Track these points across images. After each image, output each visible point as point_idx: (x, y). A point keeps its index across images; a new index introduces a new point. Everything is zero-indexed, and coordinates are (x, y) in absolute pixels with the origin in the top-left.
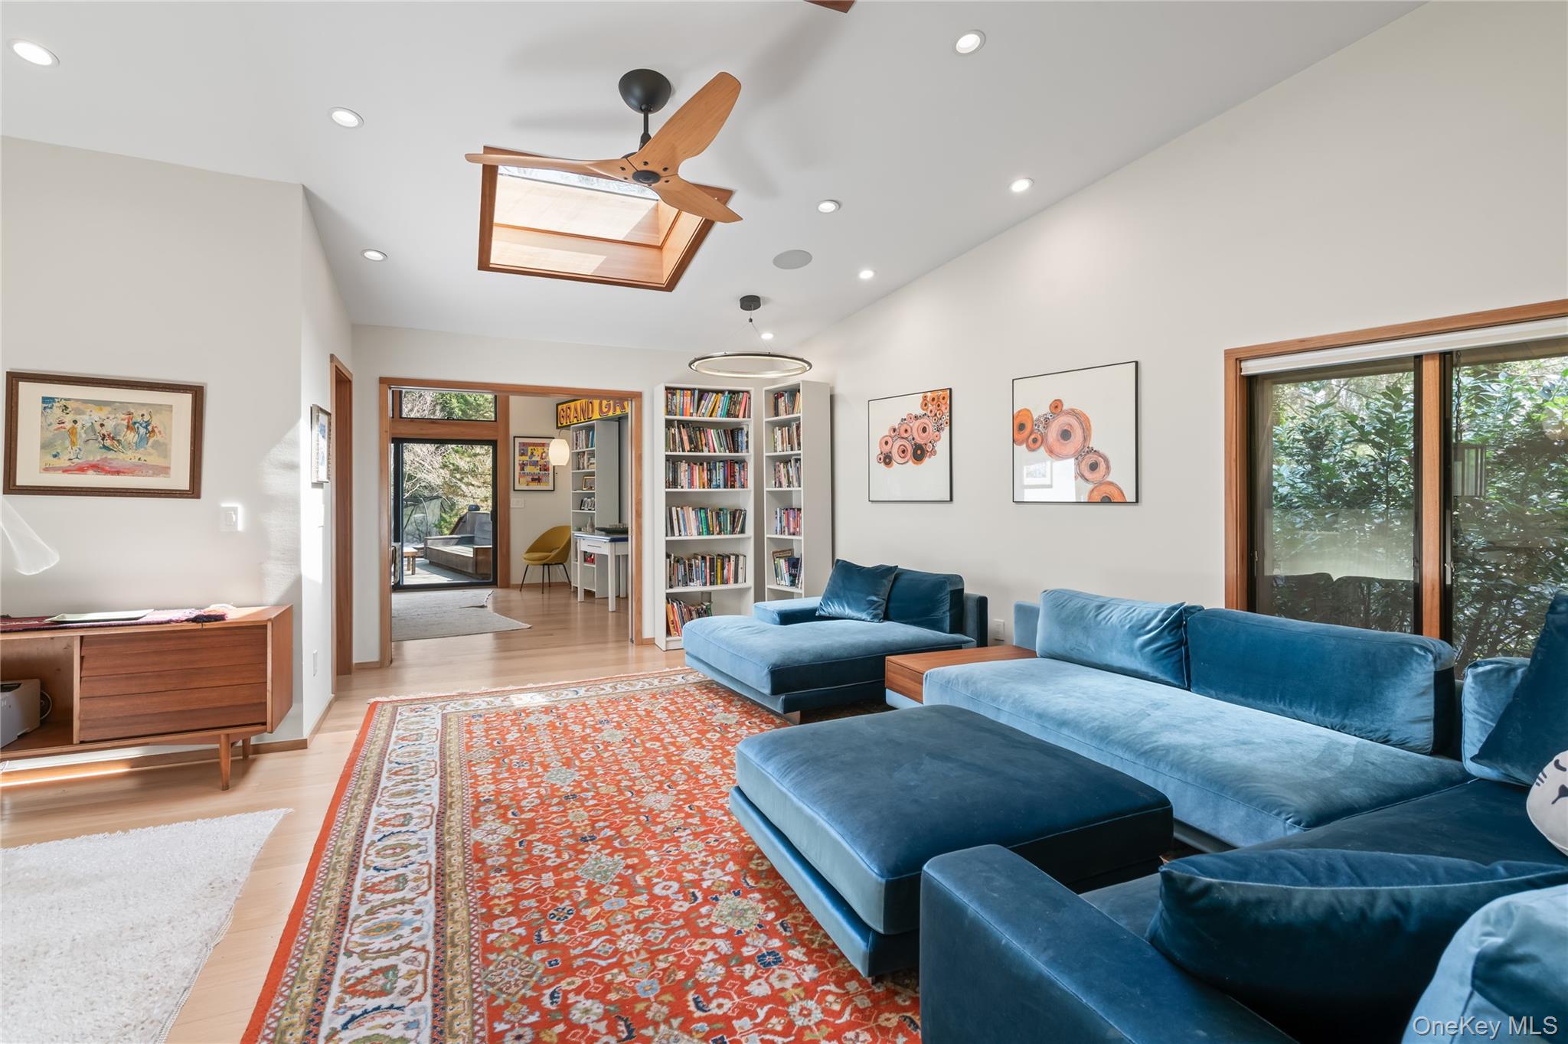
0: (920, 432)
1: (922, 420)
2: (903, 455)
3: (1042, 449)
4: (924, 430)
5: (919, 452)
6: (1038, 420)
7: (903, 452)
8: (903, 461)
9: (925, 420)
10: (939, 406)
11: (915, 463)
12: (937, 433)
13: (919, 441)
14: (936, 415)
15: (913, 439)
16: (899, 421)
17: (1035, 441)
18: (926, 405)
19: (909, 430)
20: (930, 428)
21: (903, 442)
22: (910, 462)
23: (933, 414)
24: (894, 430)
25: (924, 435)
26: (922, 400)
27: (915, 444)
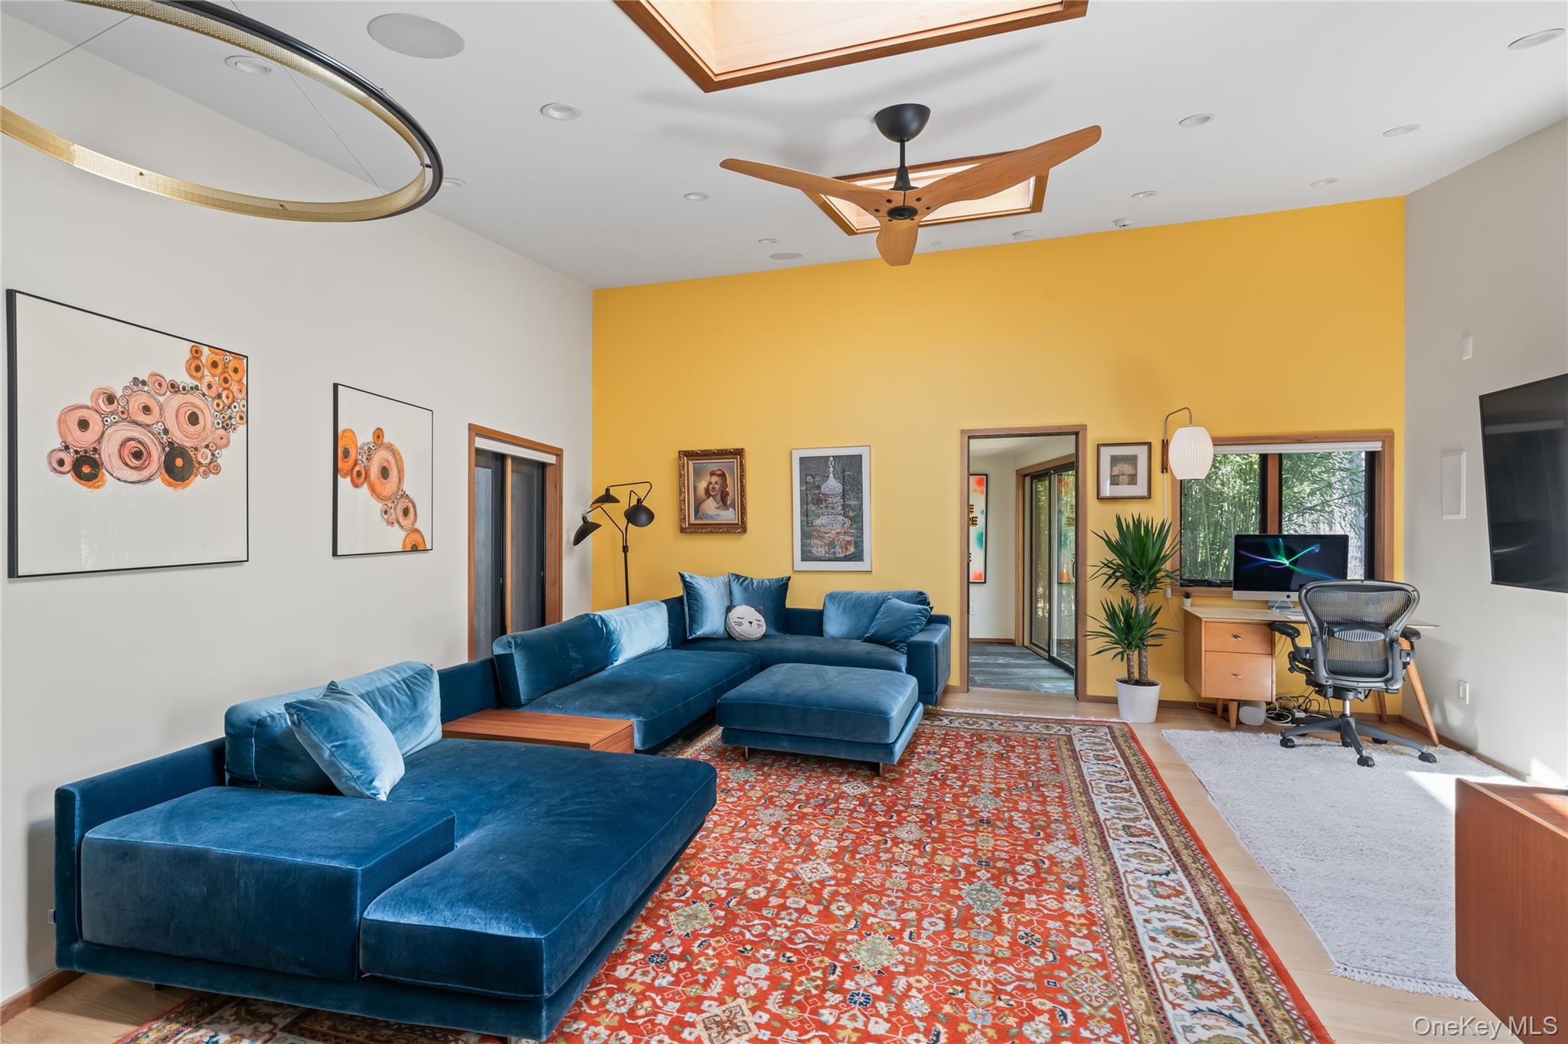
0: (184, 420)
1: (189, 398)
2: (136, 463)
3: (365, 486)
4: (193, 419)
5: (179, 462)
6: (362, 448)
7: (137, 455)
8: (134, 476)
9: (195, 399)
10: (226, 381)
11: (169, 484)
12: (222, 432)
13: (179, 437)
14: (219, 396)
15: (166, 431)
16: (128, 381)
17: (359, 474)
18: (198, 369)
19: (155, 409)
20: (208, 418)
21: (137, 432)
22: (158, 483)
23: (213, 392)
24: (111, 399)
25: (192, 429)
26: (188, 356)
27: (171, 444)
